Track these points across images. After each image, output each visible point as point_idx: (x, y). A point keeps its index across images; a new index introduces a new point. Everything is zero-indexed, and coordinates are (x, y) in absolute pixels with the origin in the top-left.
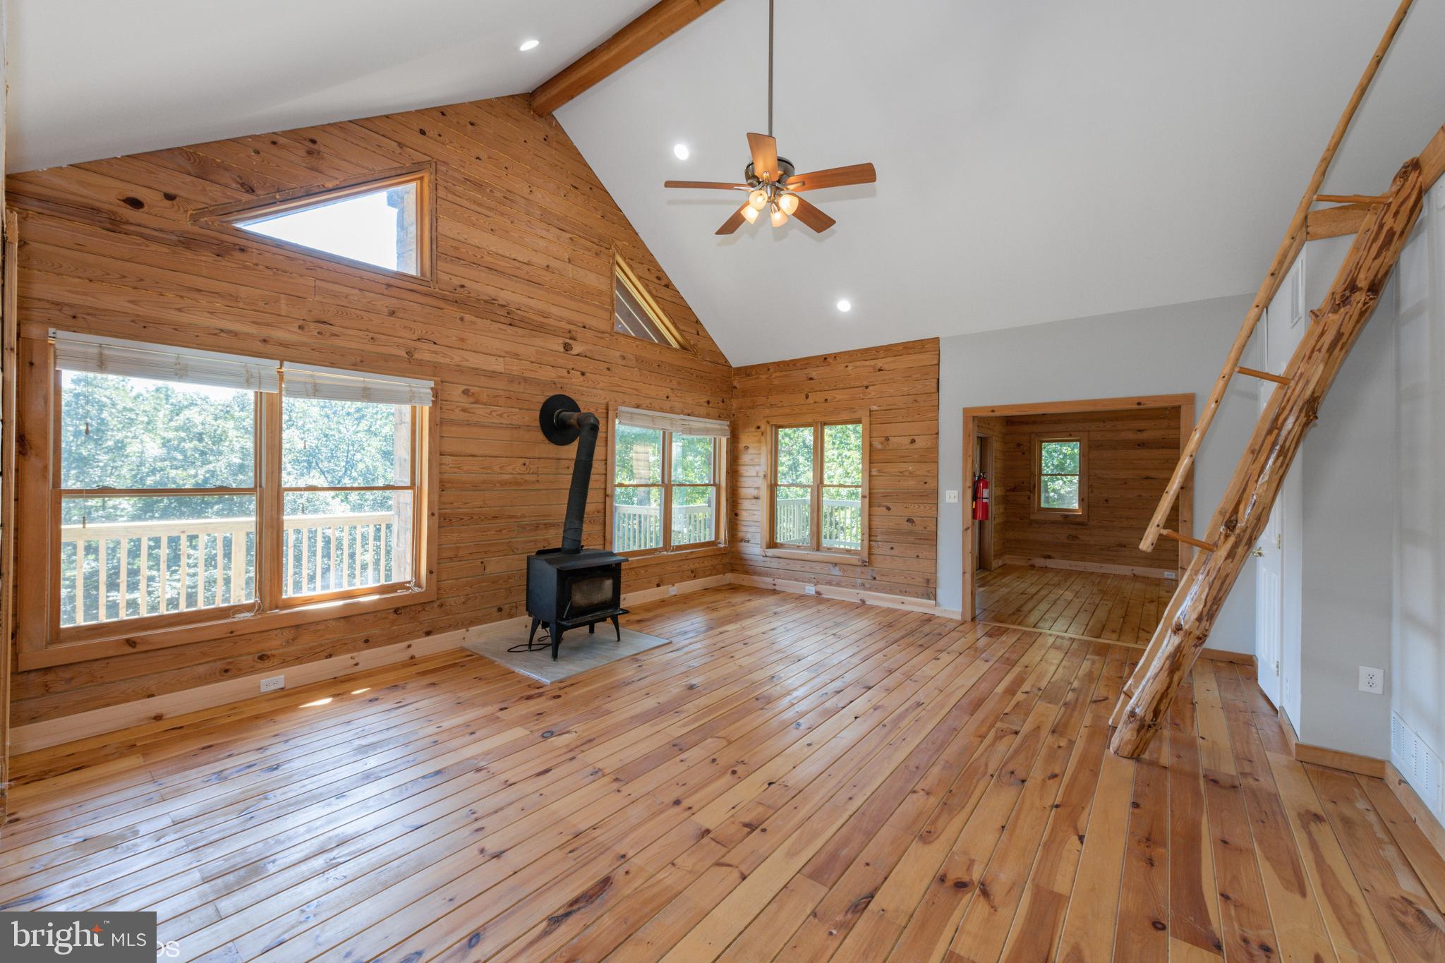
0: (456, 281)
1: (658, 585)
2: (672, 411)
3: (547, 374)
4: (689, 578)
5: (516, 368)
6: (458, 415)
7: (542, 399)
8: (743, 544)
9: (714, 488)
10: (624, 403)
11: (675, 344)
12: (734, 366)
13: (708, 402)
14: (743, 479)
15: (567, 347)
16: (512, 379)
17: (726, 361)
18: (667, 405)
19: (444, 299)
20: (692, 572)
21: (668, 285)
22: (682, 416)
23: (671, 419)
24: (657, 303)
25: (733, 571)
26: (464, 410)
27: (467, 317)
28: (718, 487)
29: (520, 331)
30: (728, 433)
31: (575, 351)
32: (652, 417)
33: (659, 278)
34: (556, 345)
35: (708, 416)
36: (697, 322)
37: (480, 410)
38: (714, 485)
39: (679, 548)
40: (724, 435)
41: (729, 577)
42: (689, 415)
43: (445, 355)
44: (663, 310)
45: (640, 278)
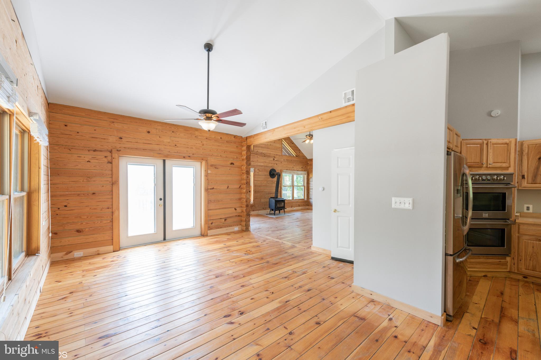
0: (257, 150)
1: (291, 207)
2: (294, 170)
3: (270, 165)
4: (298, 206)
5: (265, 164)
6: (257, 174)
7: (270, 170)
8: (310, 199)
9: (304, 187)
10: (284, 169)
11: (295, 156)
12: (308, 158)
13: (302, 168)
14: (310, 185)
15: (274, 159)
16: (265, 166)
17: (306, 158)
18: (293, 169)
19: (255, 154)
20: (299, 205)
21: (293, 143)
22: (296, 171)
23: (294, 172)
24: (291, 147)
25: (308, 206)
26: (258, 173)
27: (258, 156)
28: (305, 187)
29: (266, 158)
30: (307, 174)
31: (275, 160)
32: (290, 172)
33: (291, 142)
34: (272, 159)
35: (302, 171)
36: (300, 150)
37: (260, 173)
38: (304, 186)
39: (296, 200)
40: (306, 175)
41: (307, 207)
42: (298, 171)
43: (255, 164)
44: (292, 149)
45: (287, 143)
